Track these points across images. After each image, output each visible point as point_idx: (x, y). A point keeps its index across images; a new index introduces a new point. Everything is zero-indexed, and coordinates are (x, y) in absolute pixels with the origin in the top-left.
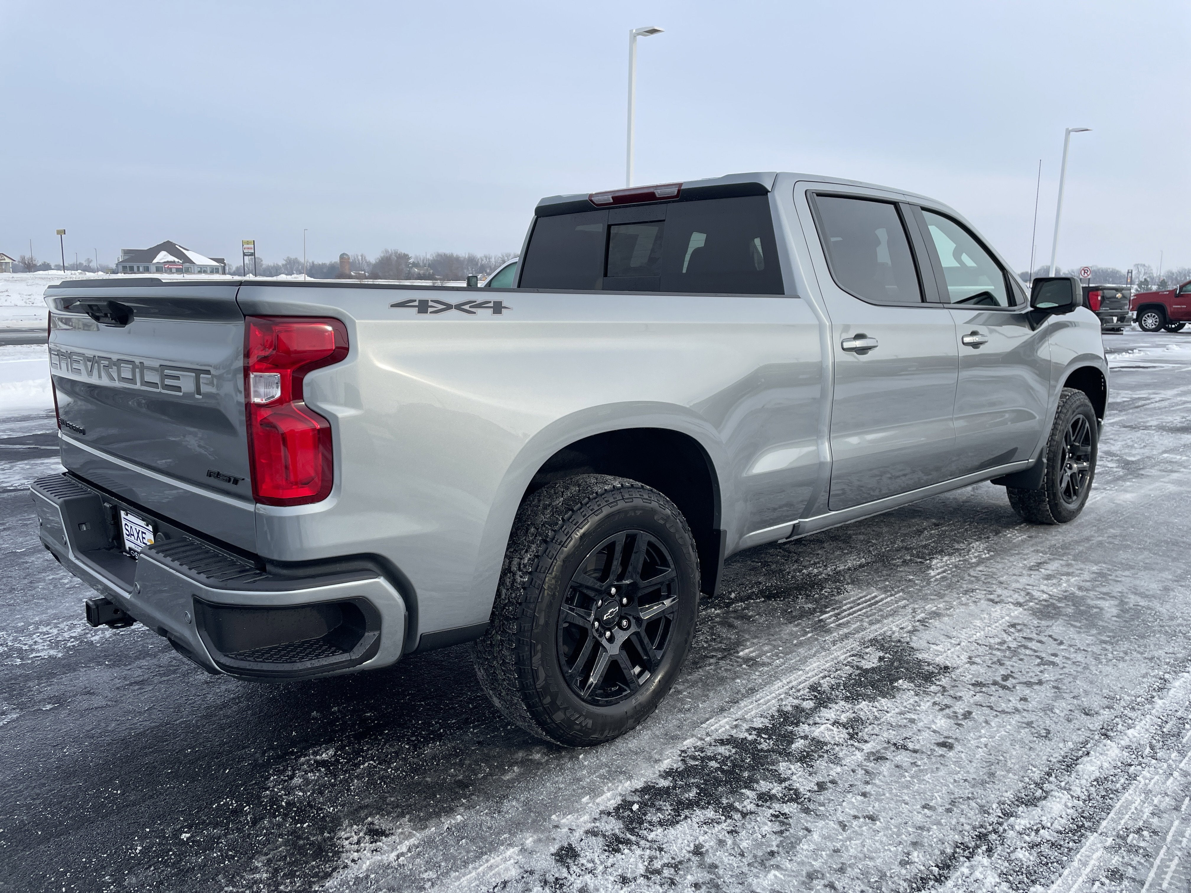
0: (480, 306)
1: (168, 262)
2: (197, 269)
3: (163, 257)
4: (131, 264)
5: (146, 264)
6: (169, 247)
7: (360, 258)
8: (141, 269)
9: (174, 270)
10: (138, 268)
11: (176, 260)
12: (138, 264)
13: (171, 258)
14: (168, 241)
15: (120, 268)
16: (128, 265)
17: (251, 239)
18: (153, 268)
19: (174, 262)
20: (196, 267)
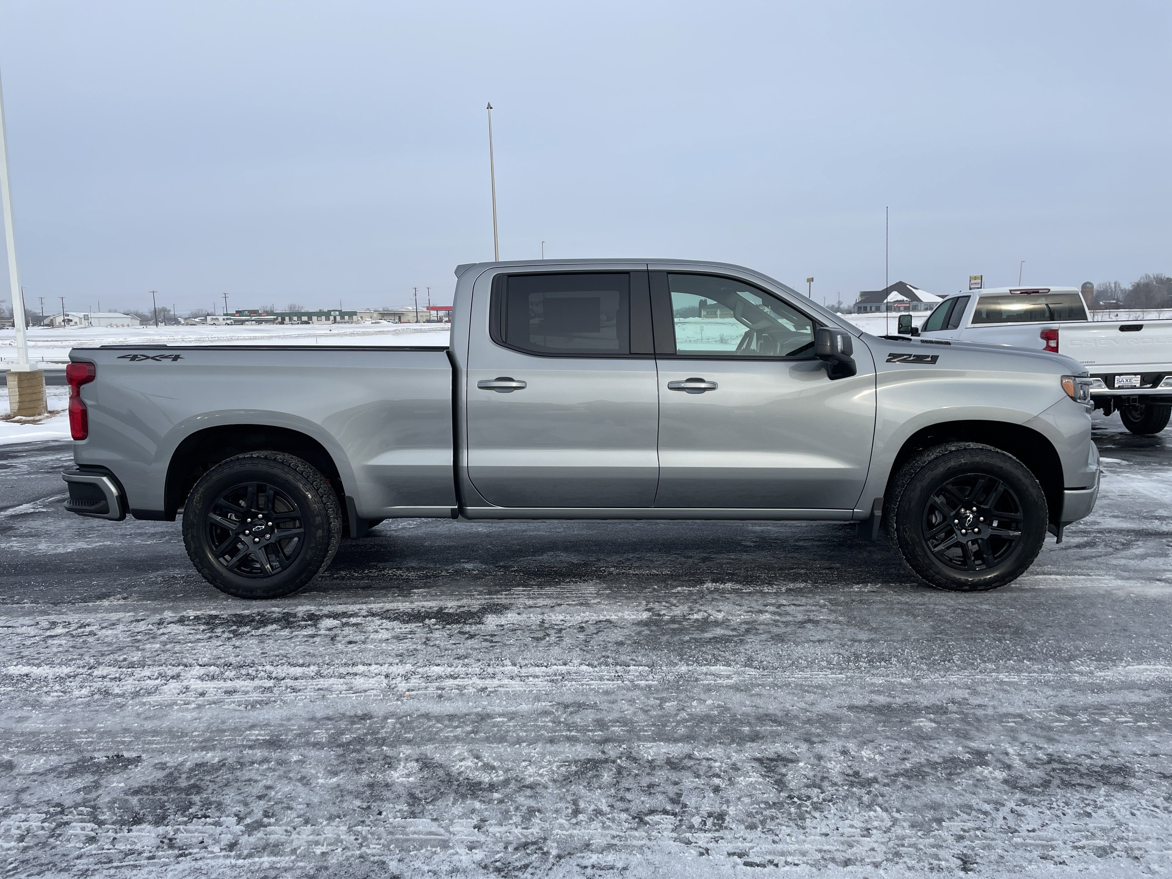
0: (166, 357)
1: (897, 301)
2: (923, 307)
3: (894, 296)
4: (865, 305)
5: (877, 304)
6: (901, 287)
7: (1113, 285)
8: (873, 309)
9: (902, 309)
10: (871, 307)
11: (905, 299)
12: (871, 304)
13: (901, 297)
14: (900, 282)
15: (856, 308)
16: (862, 305)
17: (978, 274)
18: (884, 307)
19: (903, 301)
20: (923, 305)
